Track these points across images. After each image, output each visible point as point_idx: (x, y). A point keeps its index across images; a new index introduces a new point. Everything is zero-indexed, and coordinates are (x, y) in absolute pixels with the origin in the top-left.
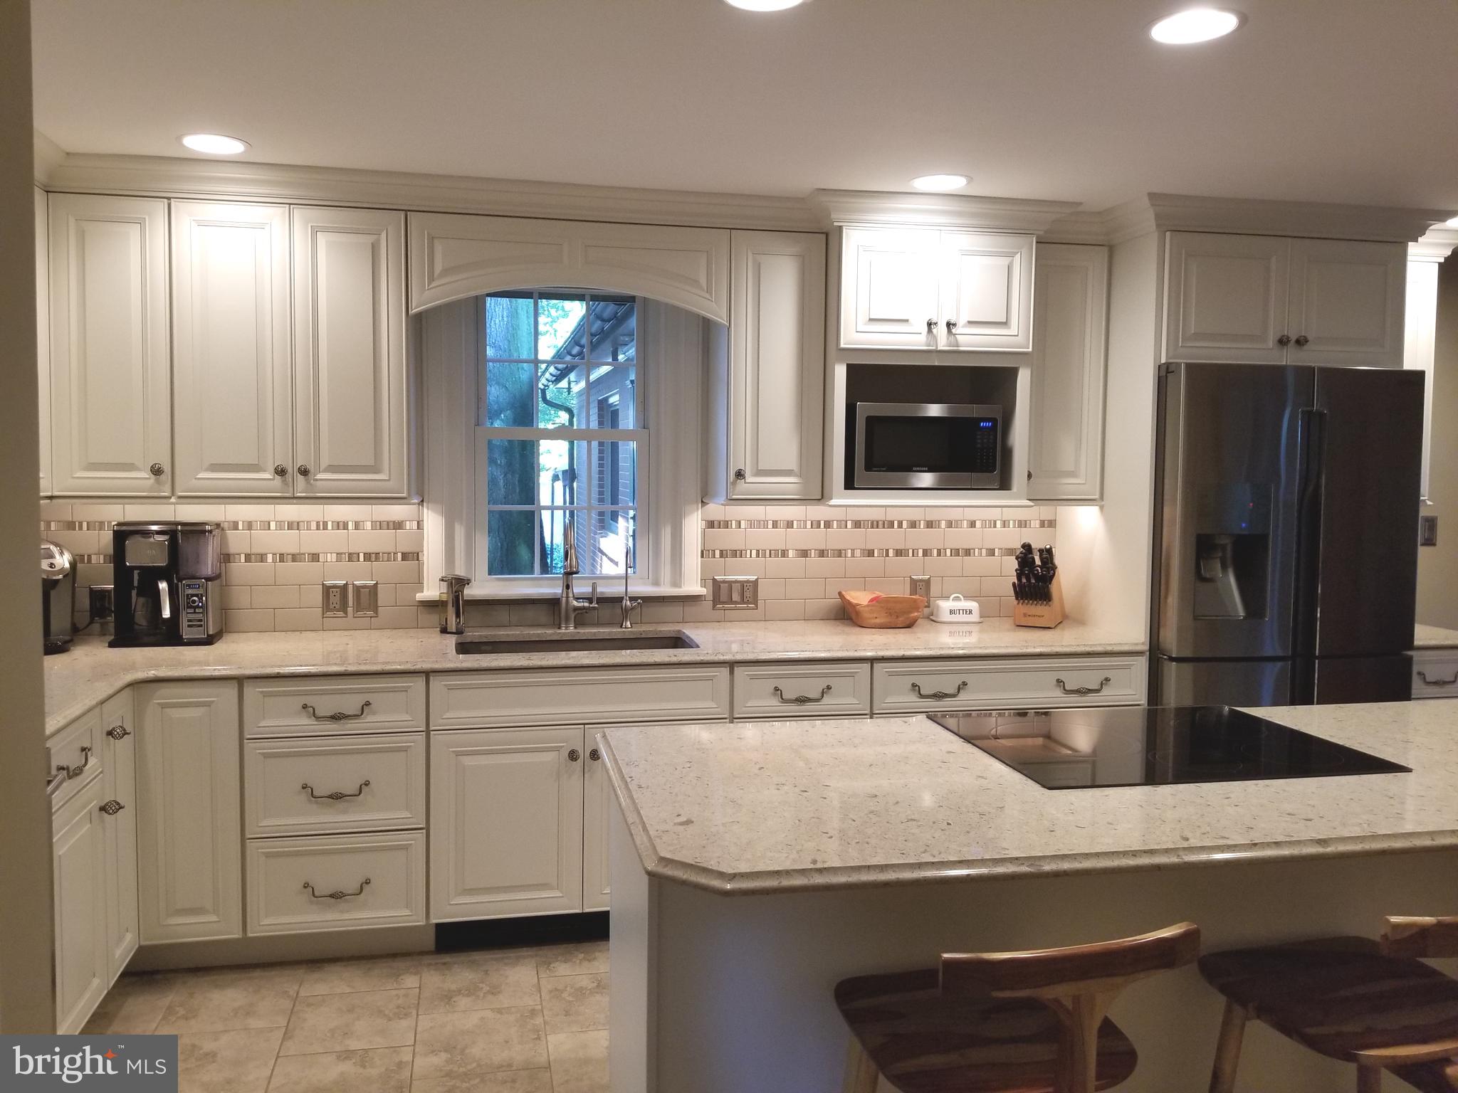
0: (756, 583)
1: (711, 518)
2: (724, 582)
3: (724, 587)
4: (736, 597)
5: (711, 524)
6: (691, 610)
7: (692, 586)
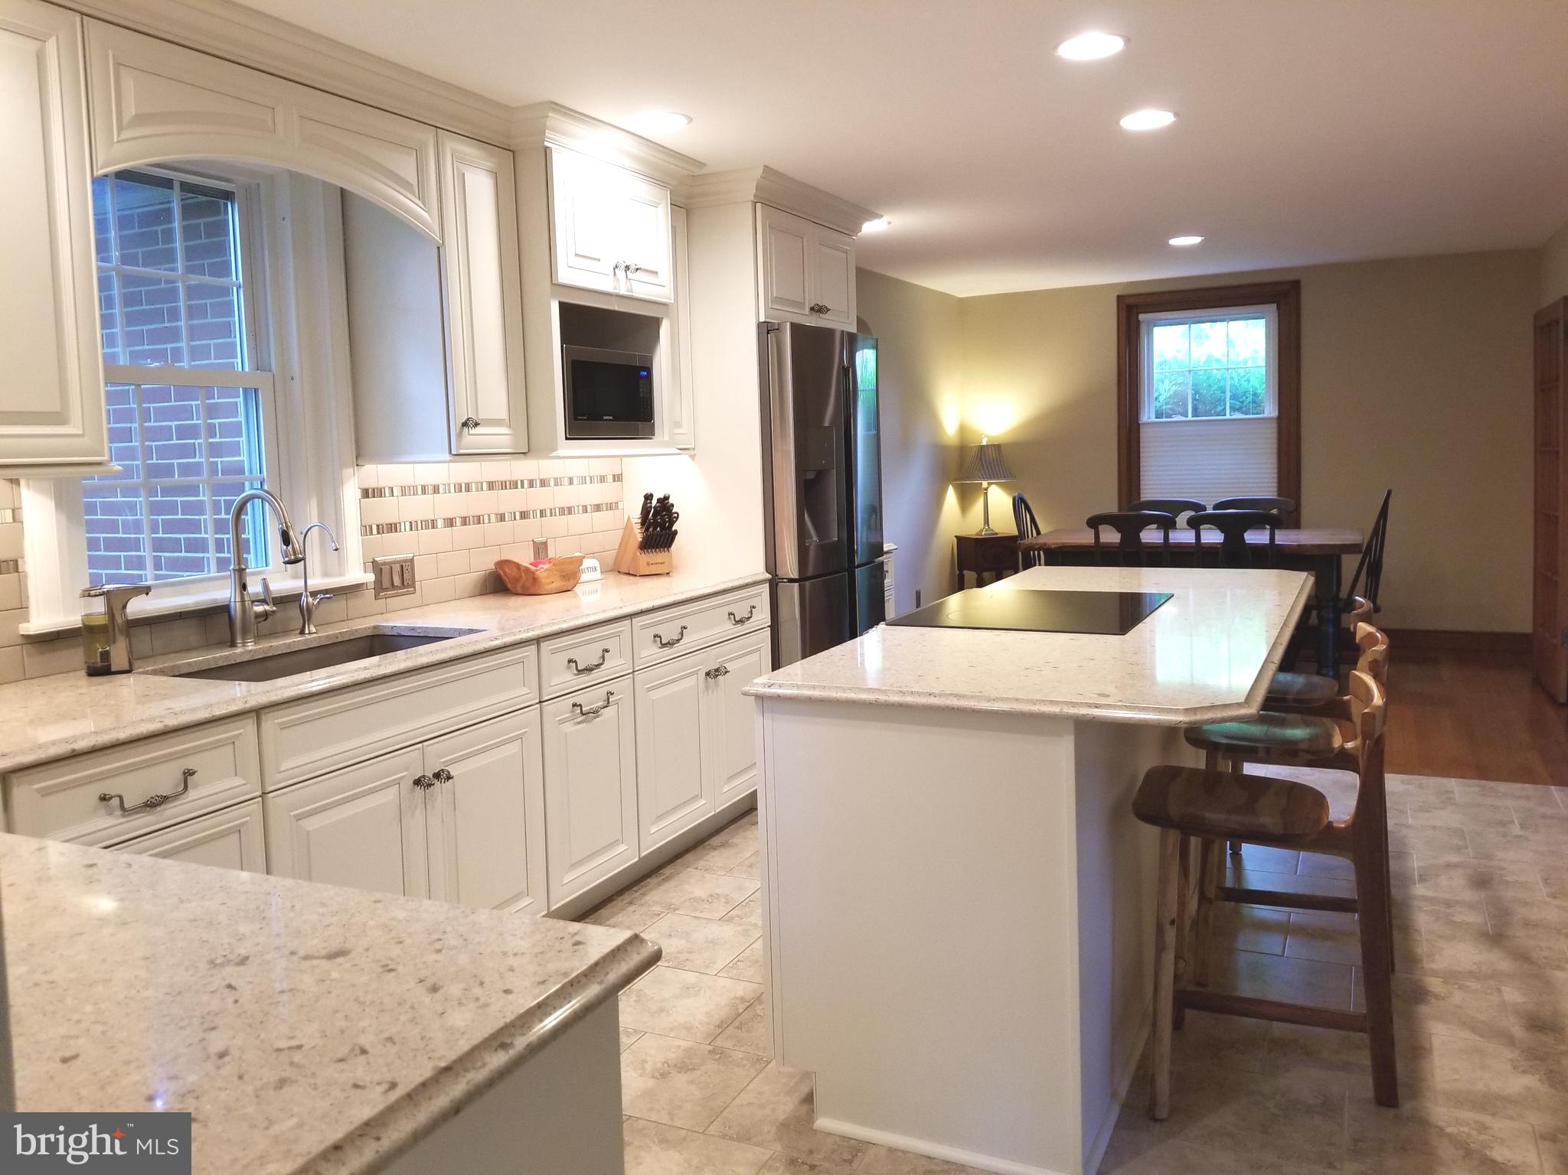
0: (412, 560)
1: (366, 486)
2: (385, 564)
3: (386, 568)
4: (397, 581)
5: (366, 493)
6: (354, 603)
7: (356, 573)
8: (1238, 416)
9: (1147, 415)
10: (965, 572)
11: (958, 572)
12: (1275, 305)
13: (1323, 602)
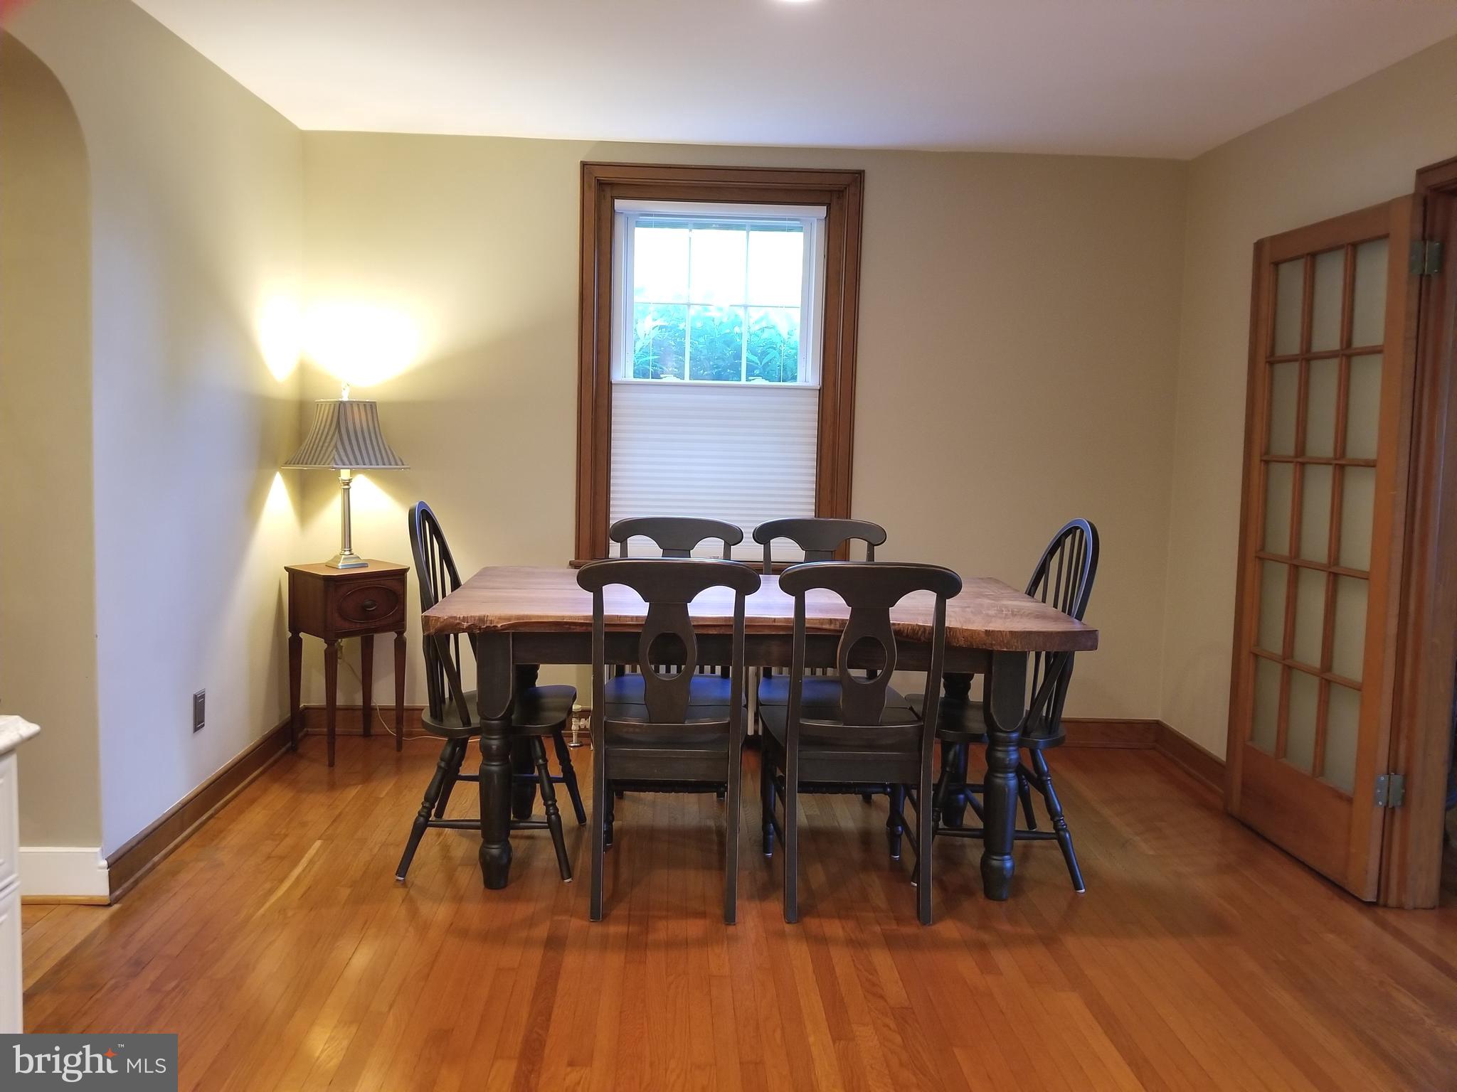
8: (759, 381)
9: (623, 371)
10: (302, 635)
11: (290, 635)
12: (826, 207)
13: (1002, 731)
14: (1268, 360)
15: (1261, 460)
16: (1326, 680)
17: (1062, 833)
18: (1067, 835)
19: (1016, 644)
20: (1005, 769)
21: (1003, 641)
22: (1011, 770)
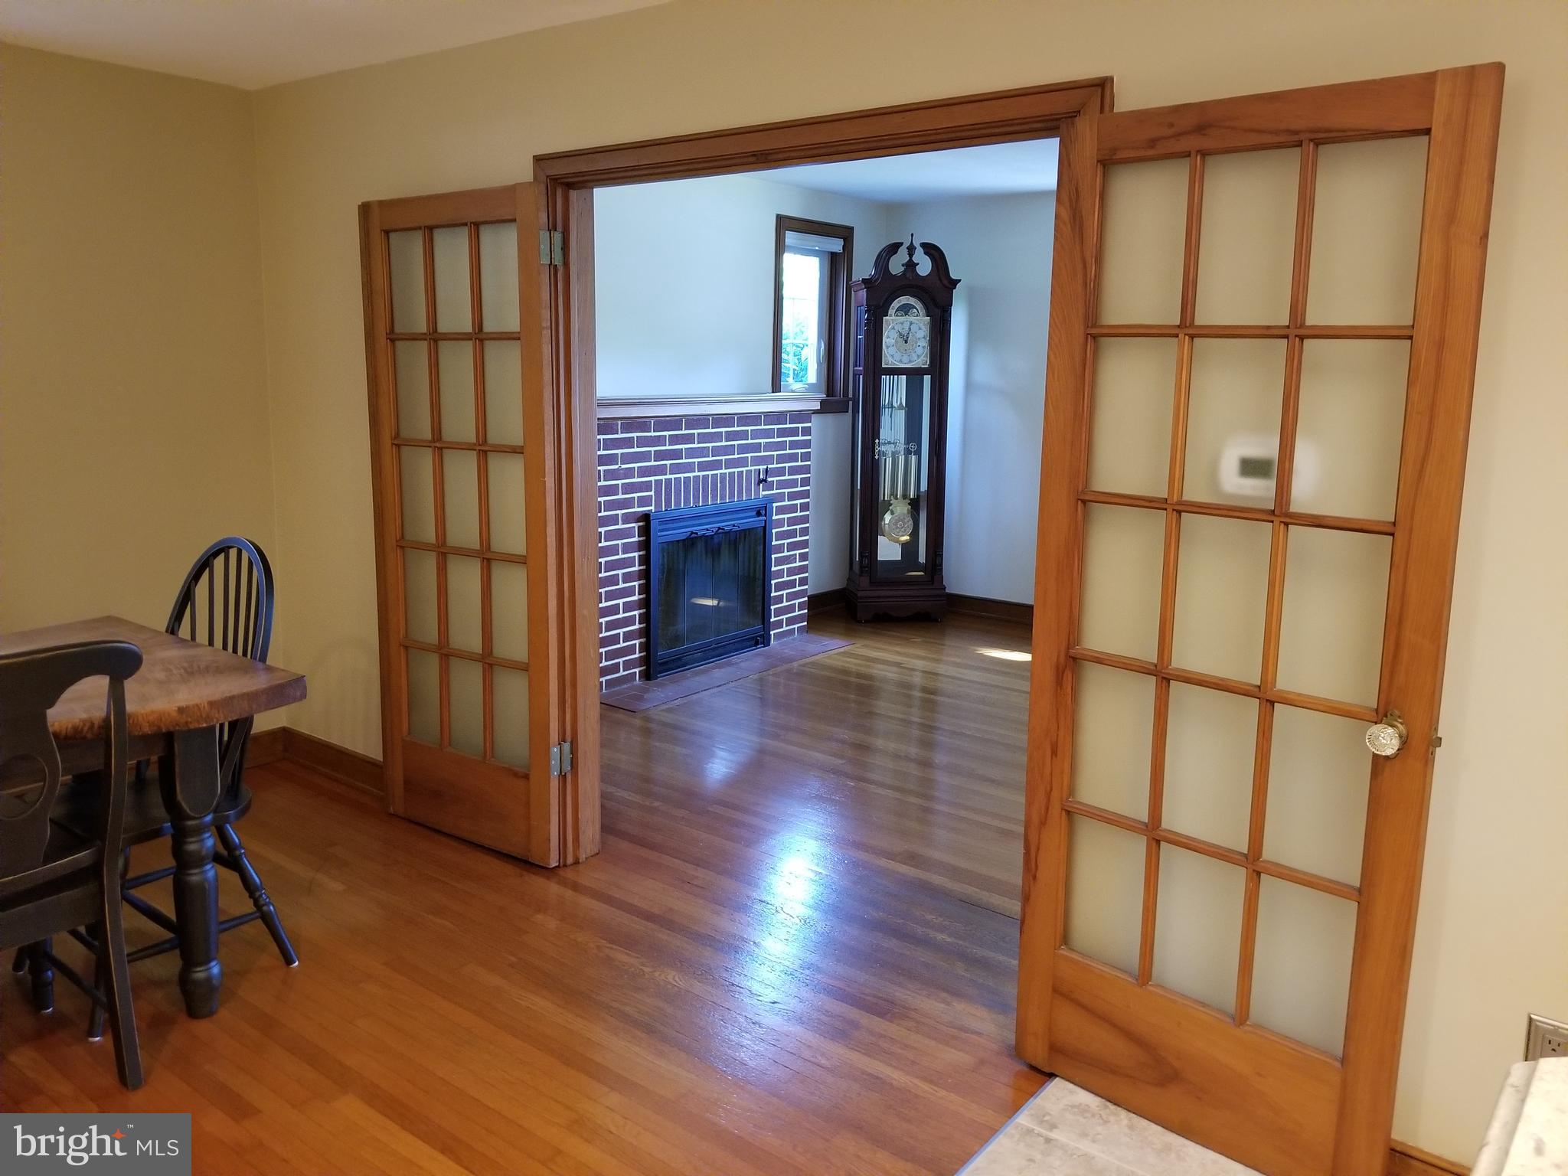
13: (194, 818)
14: (388, 336)
15: (393, 444)
16: (488, 664)
17: (265, 908)
18: (272, 908)
19: (217, 715)
20: (199, 861)
21: (201, 716)
22: (208, 861)
